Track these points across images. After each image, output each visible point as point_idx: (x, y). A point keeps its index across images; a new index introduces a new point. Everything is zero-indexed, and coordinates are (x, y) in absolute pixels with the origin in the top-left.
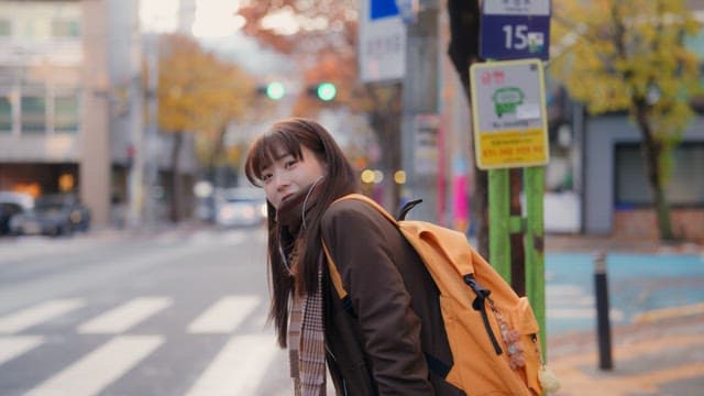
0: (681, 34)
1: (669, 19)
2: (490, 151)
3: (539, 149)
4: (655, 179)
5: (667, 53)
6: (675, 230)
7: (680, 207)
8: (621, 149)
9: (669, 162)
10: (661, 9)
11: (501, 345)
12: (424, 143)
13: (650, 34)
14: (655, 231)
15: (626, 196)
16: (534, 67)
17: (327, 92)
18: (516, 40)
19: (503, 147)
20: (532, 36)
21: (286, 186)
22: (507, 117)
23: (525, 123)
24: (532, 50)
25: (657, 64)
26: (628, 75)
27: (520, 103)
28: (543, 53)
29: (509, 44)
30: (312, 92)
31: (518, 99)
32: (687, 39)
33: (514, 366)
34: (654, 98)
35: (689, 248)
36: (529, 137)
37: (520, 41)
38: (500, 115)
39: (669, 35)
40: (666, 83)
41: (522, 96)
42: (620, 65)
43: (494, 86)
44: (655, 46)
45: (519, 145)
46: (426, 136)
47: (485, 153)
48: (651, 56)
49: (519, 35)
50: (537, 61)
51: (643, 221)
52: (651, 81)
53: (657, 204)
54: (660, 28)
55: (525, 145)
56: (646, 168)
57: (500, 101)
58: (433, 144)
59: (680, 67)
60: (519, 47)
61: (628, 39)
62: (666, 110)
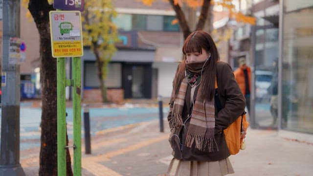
0: (111, 16)
1: (106, 9)
2: (58, 50)
3: (79, 50)
4: (100, 76)
5: (105, 23)
6: (108, 98)
7: (110, 88)
8: (87, 63)
9: (106, 69)
10: (104, 5)
13: (99, 15)
14: (100, 99)
15: (88, 84)
16: (77, 14)
18: (69, 2)
19: (63, 48)
22: (65, 35)
23: (73, 38)
24: (76, 7)
25: (102, 28)
26: (90, 31)
27: (71, 29)
28: (81, 8)
29: (66, 4)
31: (70, 28)
32: (113, 18)
34: (100, 42)
35: (114, 105)
36: (75, 44)
37: (71, 2)
38: (62, 34)
39: (107, 16)
40: (105, 36)
41: (72, 26)
42: (87, 27)
43: (60, 21)
44: (101, 20)
45: (71, 48)
46: (15, 47)
47: (55, 51)
48: (100, 24)
50: (79, 12)
51: (95, 94)
52: (99, 34)
53: (101, 87)
54: (103, 13)
55: (73, 48)
56: (97, 72)
57: (62, 28)
59: (110, 30)
60: (71, 4)
61: (90, 16)
62: (105, 48)
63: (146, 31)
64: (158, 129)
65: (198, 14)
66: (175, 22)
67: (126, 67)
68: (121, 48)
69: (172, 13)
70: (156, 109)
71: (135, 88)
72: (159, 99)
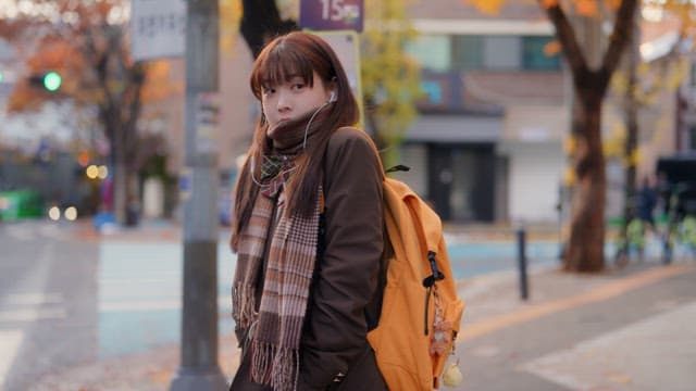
1: (394, 26)
5: (392, 57)
10: (388, 15)
11: (430, 328)
12: (205, 121)
13: (378, 39)
16: (349, 39)
17: (52, 82)
18: (333, 12)
20: (348, 8)
21: (288, 109)
24: (348, 22)
25: (385, 66)
28: (358, 26)
29: (325, 14)
30: (37, 81)
33: (433, 352)
34: (381, 98)
37: (336, 13)
39: (394, 41)
44: (382, 49)
46: (209, 115)
48: (378, 58)
49: (335, 7)
50: (353, 33)
54: (387, 34)
58: (214, 122)
60: (335, 18)
62: (392, 110)
63: (482, 70)
64: (516, 293)
65: (608, 28)
66: (553, 48)
67: (438, 153)
68: (427, 110)
69: (546, 28)
70: (509, 247)
71: (459, 200)
72: (516, 226)
